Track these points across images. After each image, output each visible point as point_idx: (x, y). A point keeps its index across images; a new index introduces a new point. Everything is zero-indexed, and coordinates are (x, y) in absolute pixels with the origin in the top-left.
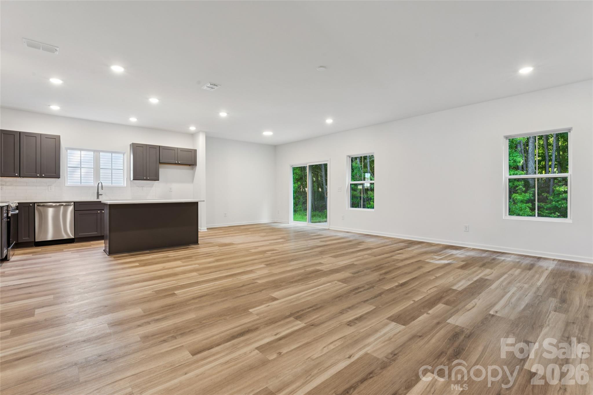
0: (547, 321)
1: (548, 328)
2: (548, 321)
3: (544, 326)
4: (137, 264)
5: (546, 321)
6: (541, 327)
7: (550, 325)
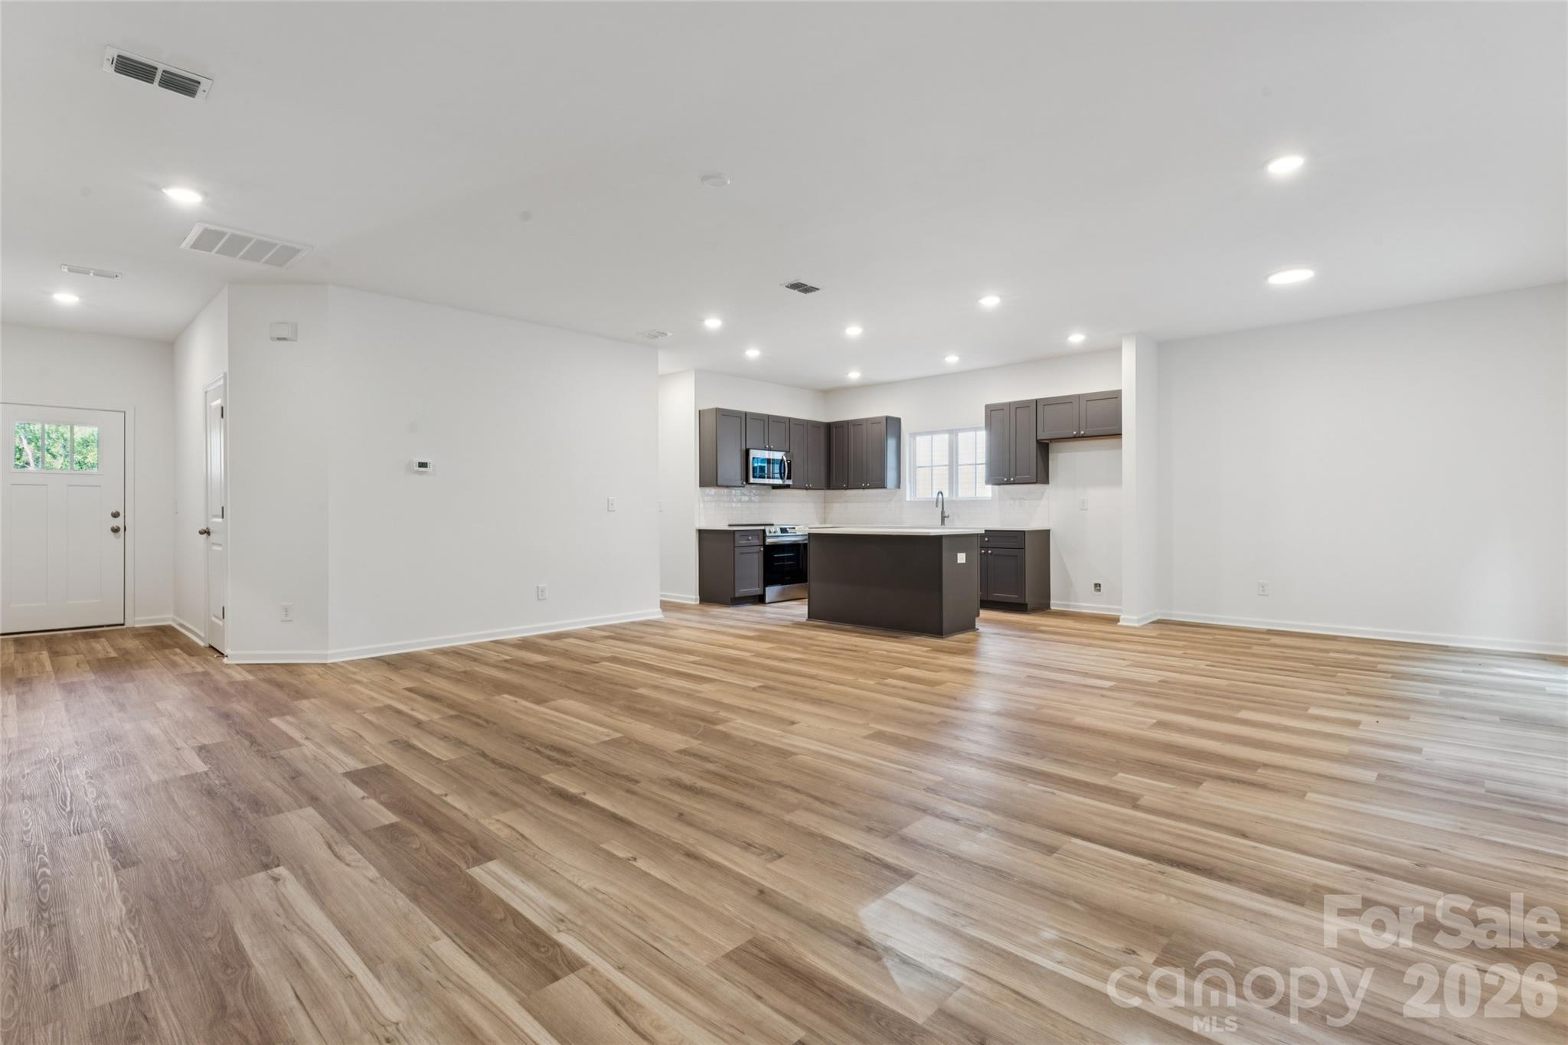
0: (134, 942)
1: (116, 922)
2: (130, 941)
3: (129, 918)
4: (751, 634)
5: (135, 936)
6: (134, 914)
7: (114, 933)
